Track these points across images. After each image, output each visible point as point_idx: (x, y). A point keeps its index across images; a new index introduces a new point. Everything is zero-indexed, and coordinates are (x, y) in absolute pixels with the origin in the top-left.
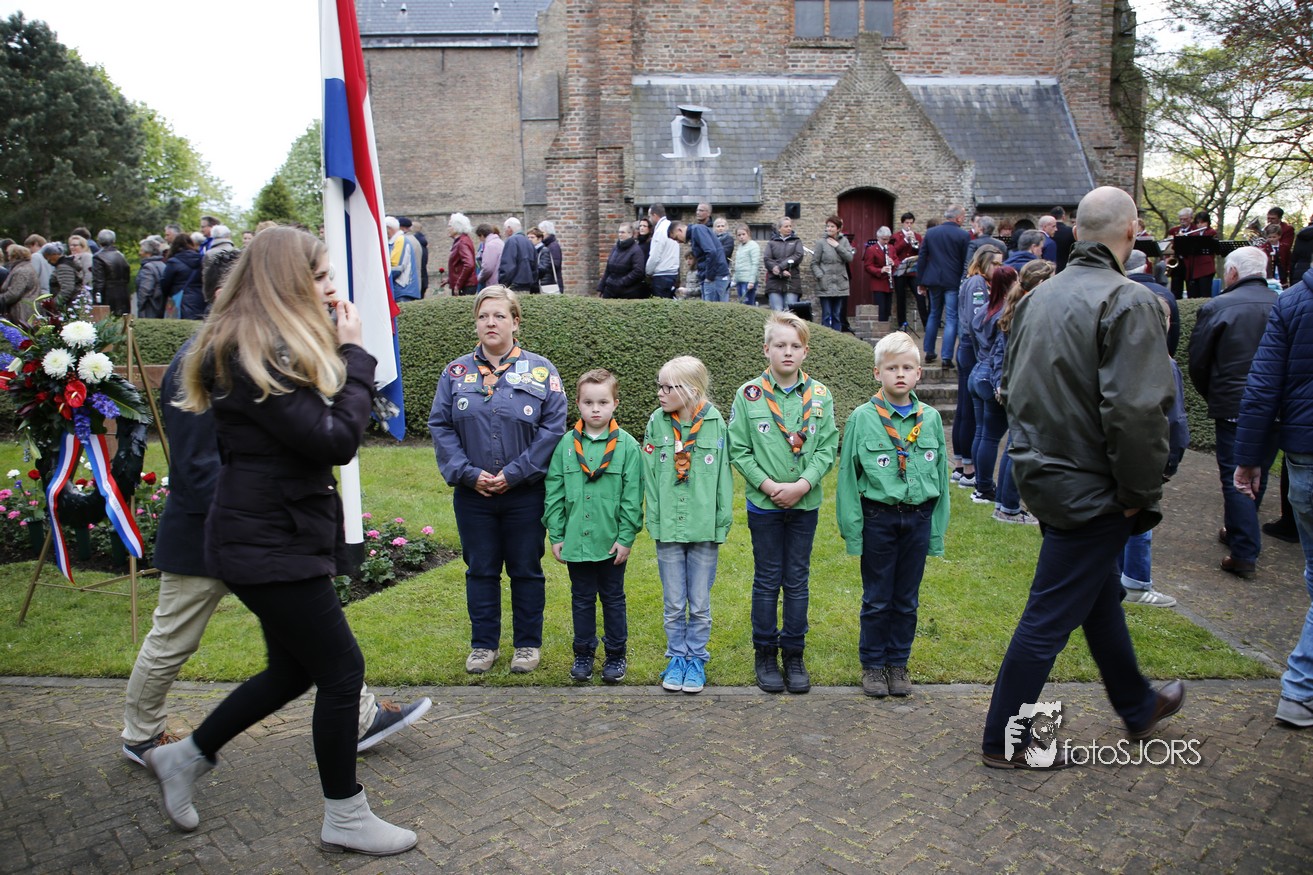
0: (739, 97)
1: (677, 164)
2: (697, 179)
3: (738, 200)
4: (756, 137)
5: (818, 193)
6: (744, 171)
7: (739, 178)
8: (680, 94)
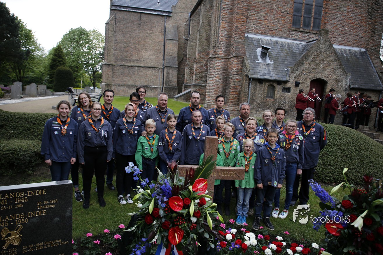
0: (276, 44)
1: (261, 64)
2: (268, 70)
3: (281, 79)
4: (283, 58)
5: (305, 79)
6: (281, 69)
7: (281, 71)
8: (258, 40)
